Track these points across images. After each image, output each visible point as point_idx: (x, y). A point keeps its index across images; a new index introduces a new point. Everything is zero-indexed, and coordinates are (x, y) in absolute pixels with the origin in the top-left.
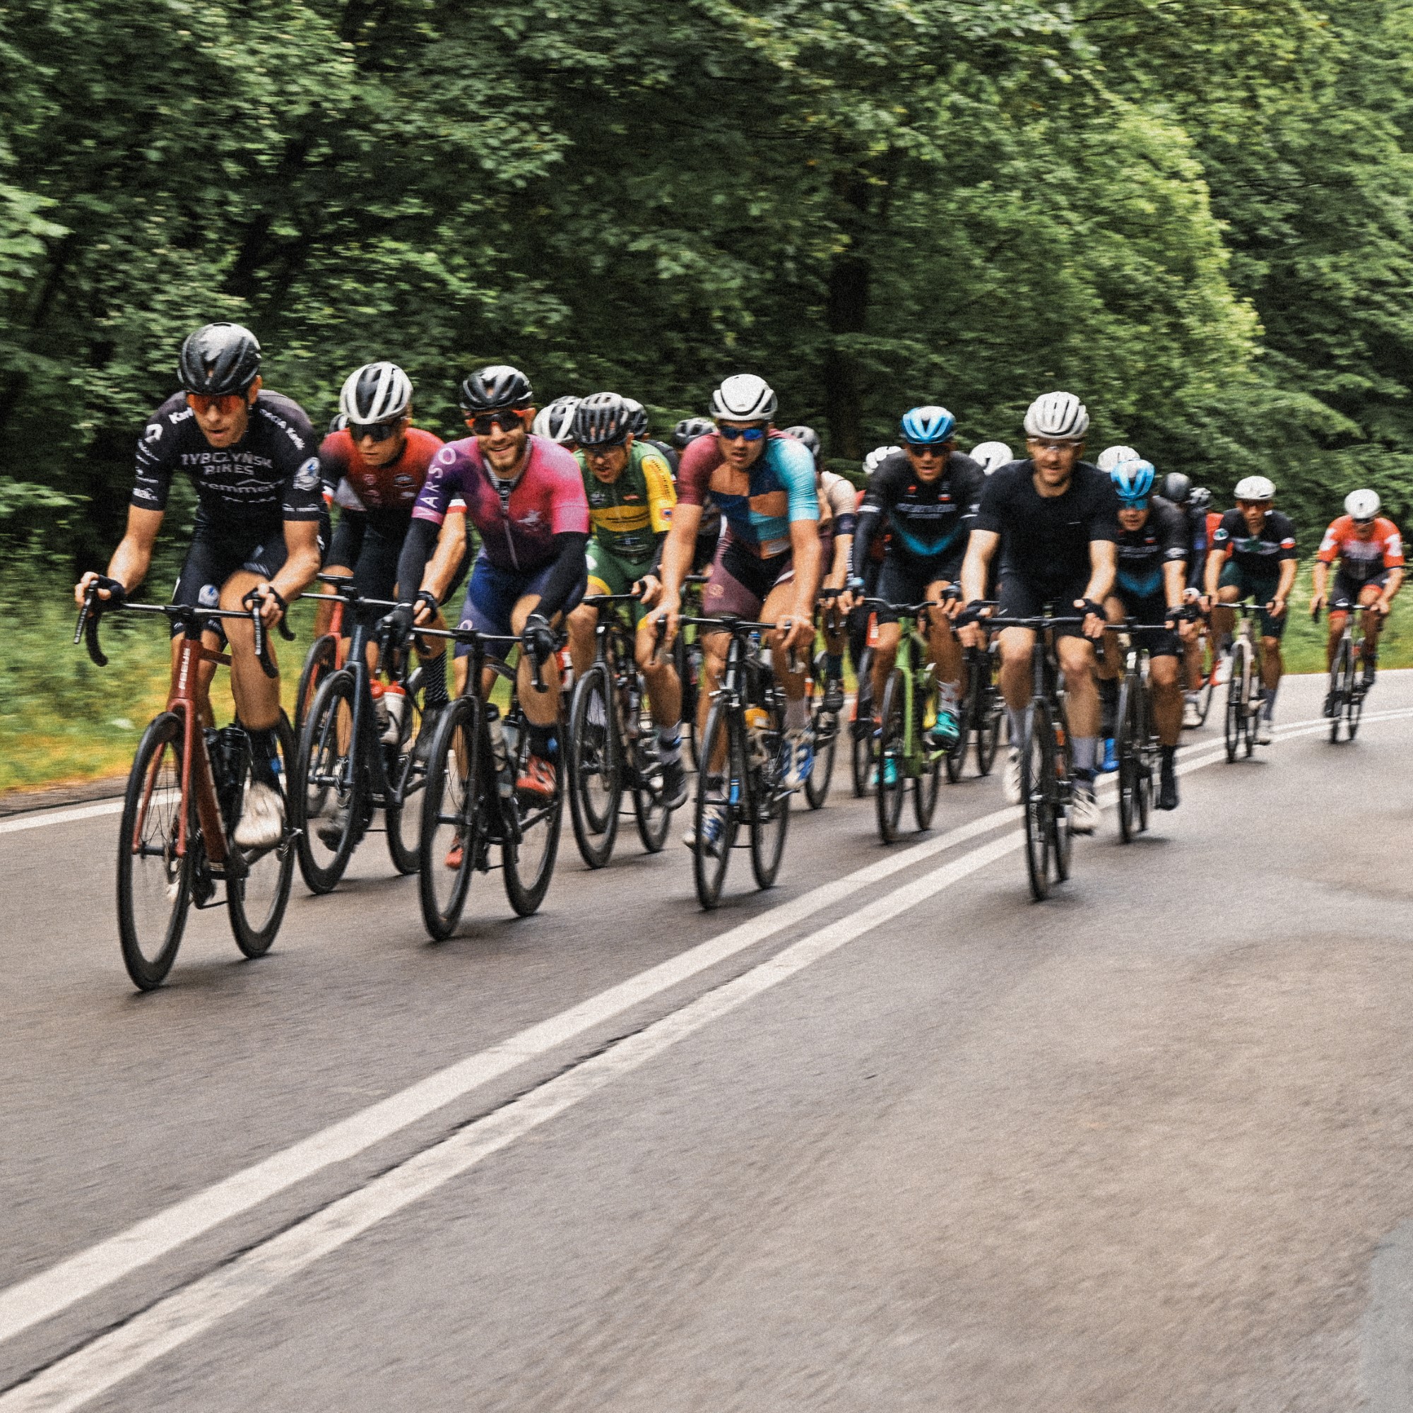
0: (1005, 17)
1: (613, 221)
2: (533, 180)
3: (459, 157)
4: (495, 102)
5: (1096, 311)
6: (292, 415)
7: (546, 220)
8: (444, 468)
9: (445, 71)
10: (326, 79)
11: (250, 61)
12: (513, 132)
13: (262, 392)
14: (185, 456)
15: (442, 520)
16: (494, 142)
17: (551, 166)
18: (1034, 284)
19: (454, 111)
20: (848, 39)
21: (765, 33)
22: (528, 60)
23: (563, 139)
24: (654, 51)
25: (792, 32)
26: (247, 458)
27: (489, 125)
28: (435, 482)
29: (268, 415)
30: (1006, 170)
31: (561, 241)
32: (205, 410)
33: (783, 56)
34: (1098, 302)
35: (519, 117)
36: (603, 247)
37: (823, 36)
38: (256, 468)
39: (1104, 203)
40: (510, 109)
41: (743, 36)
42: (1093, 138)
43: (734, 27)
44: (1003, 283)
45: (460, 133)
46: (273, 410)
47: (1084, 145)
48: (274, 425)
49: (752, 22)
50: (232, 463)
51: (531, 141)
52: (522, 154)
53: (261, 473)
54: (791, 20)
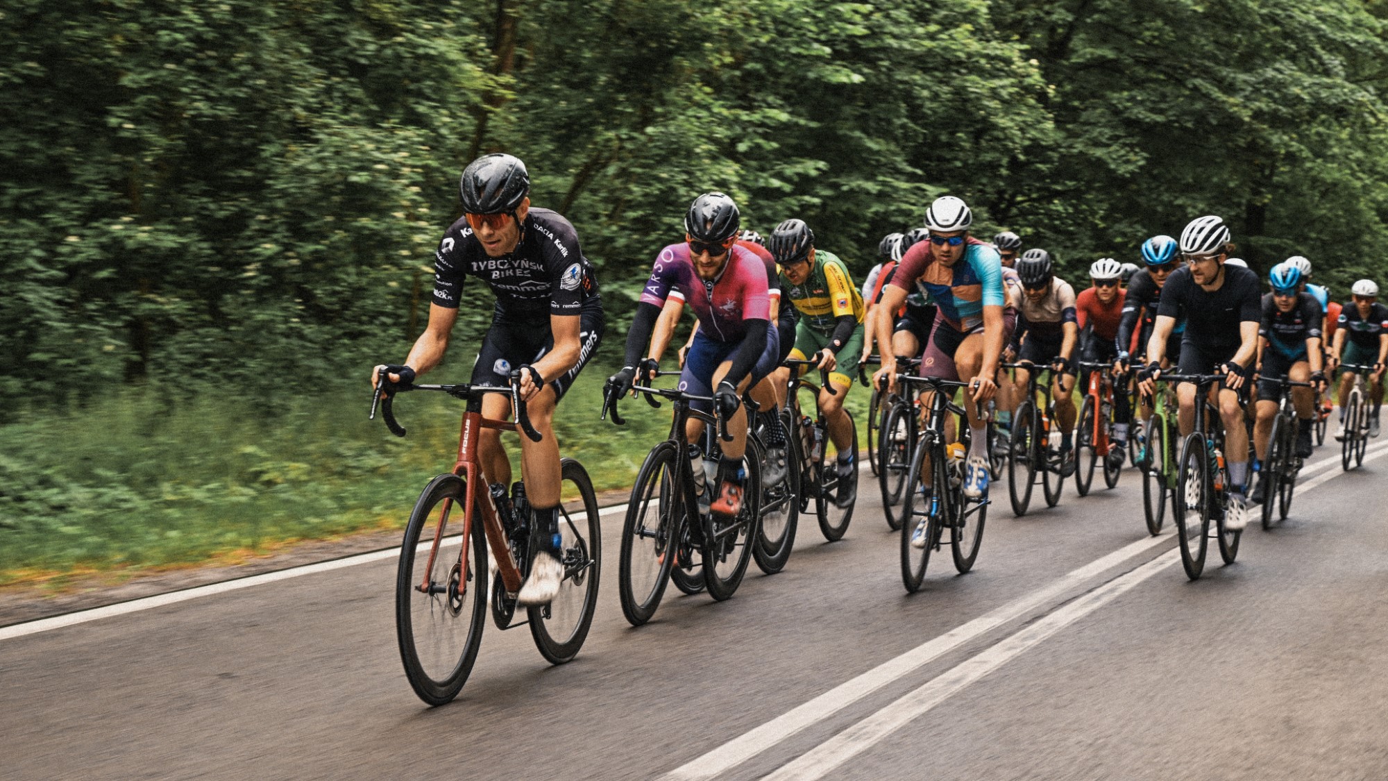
0: (1345, 94)
1: (1167, 190)
2: (1132, 173)
3: (1100, 163)
4: (1115, 138)
5: (1376, 223)
6: (559, 228)
7: (1134, 191)
8: (665, 265)
9: (1090, 124)
10: (1042, 131)
11: (1010, 124)
12: (1123, 152)
13: (531, 209)
14: (475, 264)
15: (663, 305)
16: (1114, 156)
17: (1141, 167)
18: (1346, 211)
19: (1096, 144)
20: (1273, 106)
21: (1237, 105)
22: (1128, 119)
23: (1145, 155)
24: (1184, 113)
25: (1248, 104)
26: (525, 264)
27: (1112, 149)
28: (657, 274)
29: (540, 229)
30: (1330, 153)
31: (1142, 200)
32: (479, 227)
33: (1246, 116)
34: (1377, 219)
35: (1125, 145)
36: (1162, 203)
37: (1263, 106)
38: (532, 272)
39: (1379, 169)
40: (1121, 141)
41: (1227, 106)
42: (1373, 137)
43: (1224, 102)
44: (1330, 210)
45: (1099, 152)
46: (544, 223)
47: (1369, 140)
48: (546, 238)
49: (1232, 100)
50: (514, 269)
51: (1132, 157)
52: (1128, 162)
53: (535, 275)
54: (1247, 98)
